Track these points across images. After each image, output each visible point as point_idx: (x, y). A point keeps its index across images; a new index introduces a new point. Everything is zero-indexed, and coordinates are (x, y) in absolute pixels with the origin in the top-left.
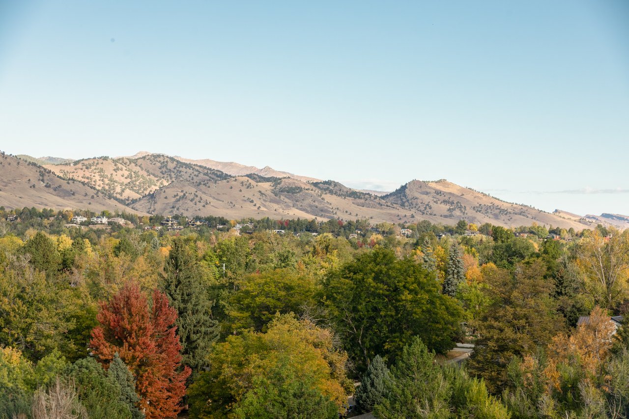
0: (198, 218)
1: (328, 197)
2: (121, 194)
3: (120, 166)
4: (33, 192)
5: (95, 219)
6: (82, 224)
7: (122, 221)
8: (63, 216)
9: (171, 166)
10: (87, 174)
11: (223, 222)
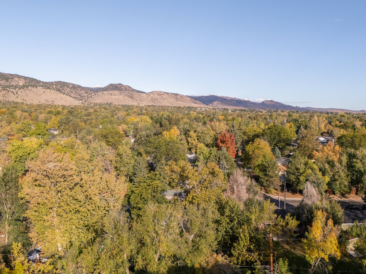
0: (222, 109)
1: (247, 104)
2: (206, 103)
3: (206, 98)
4: (189, 103)
5: (202, 109)
6: (200, 110)
7: (207, 109)
8: (196, 108)
9: (216, 97)
10: (200, 99)
11: (227, 109)
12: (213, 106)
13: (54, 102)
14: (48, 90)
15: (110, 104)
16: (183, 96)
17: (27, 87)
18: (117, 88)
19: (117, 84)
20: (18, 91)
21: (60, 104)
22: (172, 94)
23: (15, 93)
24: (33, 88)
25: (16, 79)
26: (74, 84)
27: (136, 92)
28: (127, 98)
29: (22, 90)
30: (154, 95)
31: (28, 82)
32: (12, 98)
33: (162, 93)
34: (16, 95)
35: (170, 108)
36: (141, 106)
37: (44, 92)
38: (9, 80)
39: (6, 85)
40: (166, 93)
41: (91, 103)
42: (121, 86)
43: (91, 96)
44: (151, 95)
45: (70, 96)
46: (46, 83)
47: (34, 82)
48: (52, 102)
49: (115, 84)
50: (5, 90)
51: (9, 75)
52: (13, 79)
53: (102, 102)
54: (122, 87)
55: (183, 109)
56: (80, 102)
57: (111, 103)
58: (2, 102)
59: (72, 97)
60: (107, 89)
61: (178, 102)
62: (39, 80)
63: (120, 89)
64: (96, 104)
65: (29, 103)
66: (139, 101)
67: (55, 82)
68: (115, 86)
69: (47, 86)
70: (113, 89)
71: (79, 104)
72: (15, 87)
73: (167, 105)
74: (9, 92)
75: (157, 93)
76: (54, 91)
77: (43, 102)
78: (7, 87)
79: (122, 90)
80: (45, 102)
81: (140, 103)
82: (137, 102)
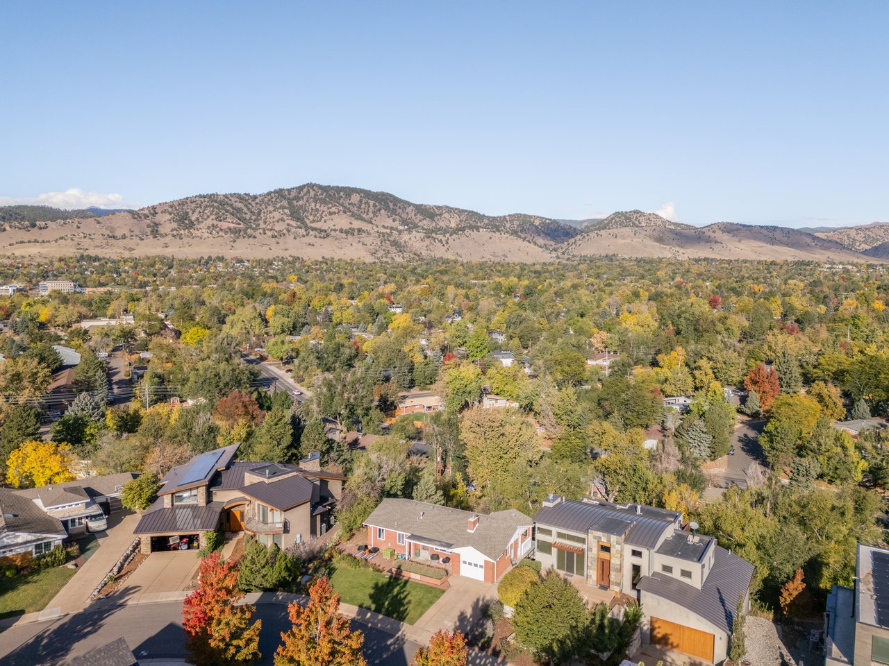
2: (859, 246)
13: (507, 257)
14: (498, 233)
15: (610, 258)
16: (791, 232)
17: (463, 229)
18: (631, 221)
19: (630, 212)
20: (448, 239)
21: (517, 261)
22: (762, 227)
23: (444, 243)
24: (473, 231)
25: (446, 215)
26: (543, 218)
27: (672, 227)
28: (649, 242)
29: (454, 236)
30: (714, 232)
31: (464, 219)
32: (439, 252)
33: (734, 227)
34: (446, 247)
36: (680, 259)
37: (491, 238)
38: (436, 218)
39: (431, 227)
41: (574, 256)
42: (638, 215)
43: (576, 241)
44: (710, 234)
45: (535, 244)
46: (494, 218)
47: (473, 219)
48: (503, 258)
49: (626, 213)
50: (429, 237)
51: (436, 209)
52: (441, 215)
53: (596, 253)
54: (641, 219)
56: (554, 254)
57: (614, 255)
58: (425, 260)
59: (538, 245)
60: (609, 223)
61: (775, 247)
62: (481, 214)
63: (637, 223)
64: (583, 259)
65: (465, 261)
67: (509, 215)
68: (625, 216)
69: (496, 224)
70: (622, 225)
71: (552, 260)
72: (445, 231)
74: (435, 241)
75: (722, 228)
76: (507, 235)
77: (488, 257)
78: (433, 231)
79: (640, 223)
80: (491, 257)
81: (678, 252)
82: (671, 250)
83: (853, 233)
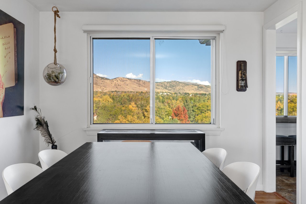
0: (183, 93)
2: (168, 88)
3: (168, 83)
5: (164, 93)
6: (161, 94)
7: (169, 94)
8: (158, 93)
9: (178, 83)
10: (162, 85)
11: (188, 94)
12: (175, 91)
16: (145, 82)
22: (135, 80)
27: (100, 78)
30: (117, 81)
33: (125, 79)
35: (132, 93)
36: (105, 92)
40: (129, 79)
44: (115, 82)
55: (145, 94)
61: (140, 88)
66: (103, 88)
73: (130, 91)
75: (120, 79)
81: (104, 89)
82: (101, 88)
83: (166, 84)
